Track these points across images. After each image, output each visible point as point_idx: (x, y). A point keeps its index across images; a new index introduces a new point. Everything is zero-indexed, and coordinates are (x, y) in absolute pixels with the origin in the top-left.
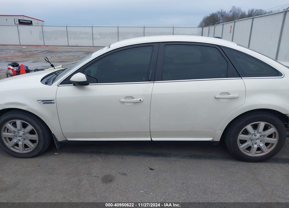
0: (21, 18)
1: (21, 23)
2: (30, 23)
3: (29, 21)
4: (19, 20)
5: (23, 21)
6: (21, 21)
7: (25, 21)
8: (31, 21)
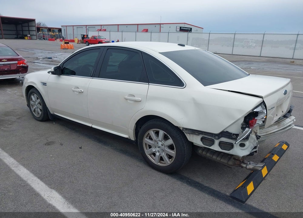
0: (182, 26)
1: (182, 30)
2: (189, 30)
3: (189, 28)
4: (180, 27)
5: (184, 28)
6: (182, 28)
7: (185, 29)
8: (191, 29)
